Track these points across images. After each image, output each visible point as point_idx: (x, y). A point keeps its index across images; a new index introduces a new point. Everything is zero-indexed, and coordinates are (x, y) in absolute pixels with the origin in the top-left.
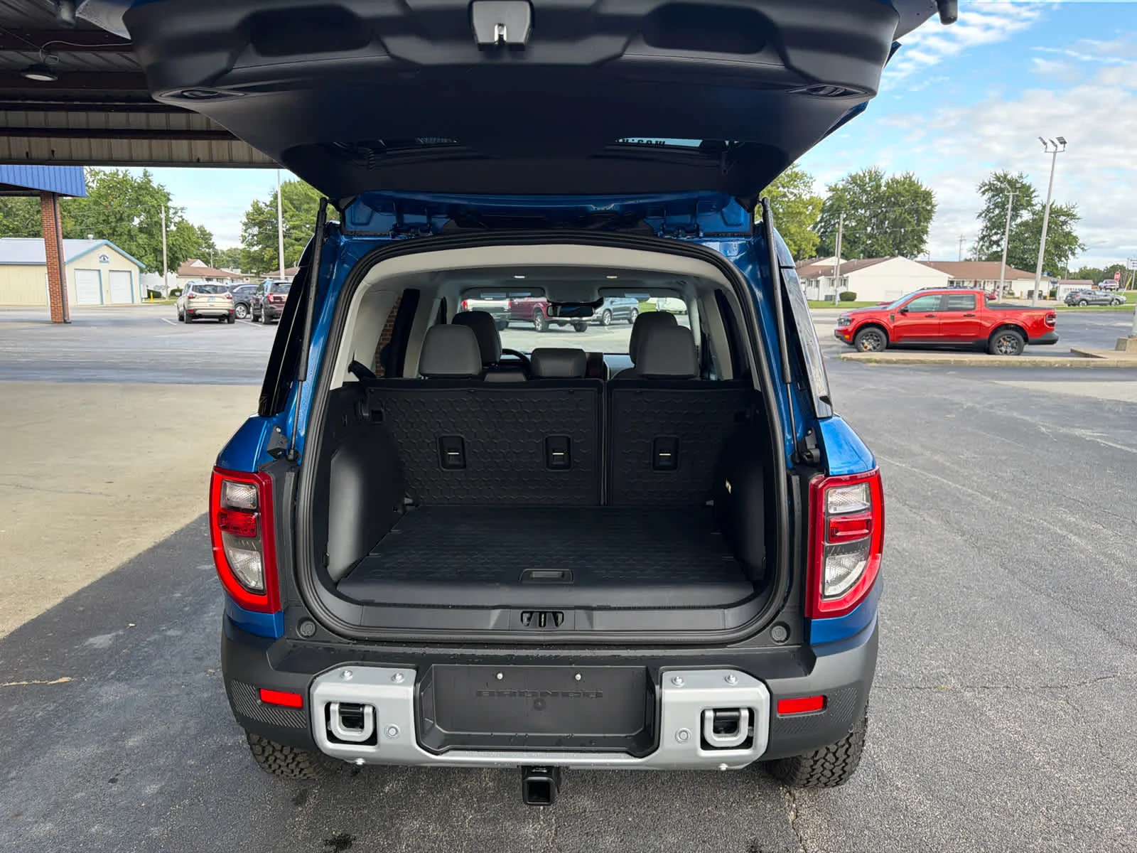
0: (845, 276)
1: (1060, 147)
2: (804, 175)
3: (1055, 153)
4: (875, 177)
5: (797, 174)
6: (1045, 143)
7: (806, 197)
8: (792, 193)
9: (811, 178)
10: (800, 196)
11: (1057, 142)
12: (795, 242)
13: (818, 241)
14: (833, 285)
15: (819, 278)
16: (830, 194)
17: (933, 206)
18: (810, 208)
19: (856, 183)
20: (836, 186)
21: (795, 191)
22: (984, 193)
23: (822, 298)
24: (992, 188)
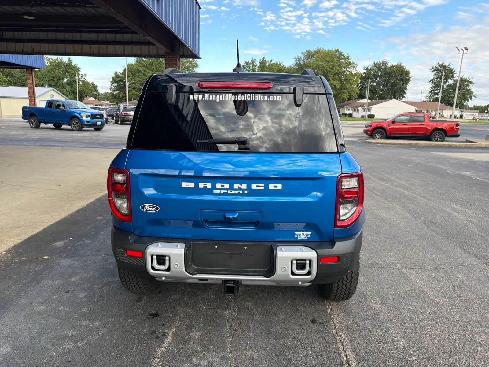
0: (370, 107)
1: (465, 51)
2: (353, 63)
3: (463, 54)
4: (385, 64)
5: (350, 63)
6: (459, 50)
7: (354, 73)
8: (348, 71)
9: (356, 64)
10: (352, 72)
11: (464, 49)
12: (348, 92)
13: (359, 92)
14: (365, 111)
15: (359, 108)
16: (365, 71)
17: (410, 78)
18: (356, 77)
19: (376, 67)
20: (368, 67)
21: (349, 70)
22: (432, 72)
23: (360, 117)
24: (436, 70)
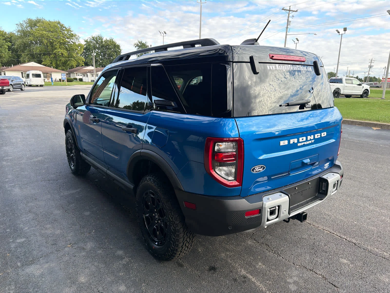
0: (97, 73)
1: (165, 34)
2: (75, 35)
3: (163, 36)
4: (101, 38)
5: (73, 34)
6: (161, 33)
7: (77, 43)
8: (72, 41)
9: (79, 36)
10: (75, 43)
12: (76, 60)
13: (84, 60)
14: (93, 76)
15: (88, 74)
16: (85, 43)
17: (121, 50)
18: (80, 47)
19: (94, 40)
20: (87, 40)
21: (73, 41)
22: (136, 47)
23: (90, 81)
24: (137, 45)
